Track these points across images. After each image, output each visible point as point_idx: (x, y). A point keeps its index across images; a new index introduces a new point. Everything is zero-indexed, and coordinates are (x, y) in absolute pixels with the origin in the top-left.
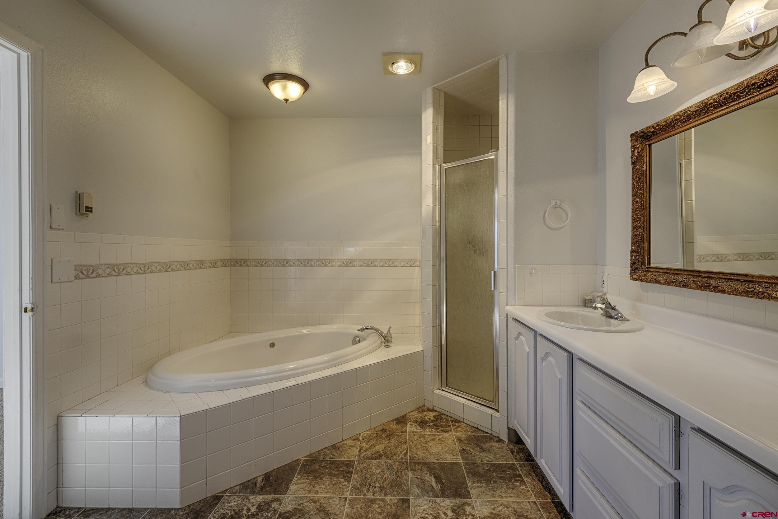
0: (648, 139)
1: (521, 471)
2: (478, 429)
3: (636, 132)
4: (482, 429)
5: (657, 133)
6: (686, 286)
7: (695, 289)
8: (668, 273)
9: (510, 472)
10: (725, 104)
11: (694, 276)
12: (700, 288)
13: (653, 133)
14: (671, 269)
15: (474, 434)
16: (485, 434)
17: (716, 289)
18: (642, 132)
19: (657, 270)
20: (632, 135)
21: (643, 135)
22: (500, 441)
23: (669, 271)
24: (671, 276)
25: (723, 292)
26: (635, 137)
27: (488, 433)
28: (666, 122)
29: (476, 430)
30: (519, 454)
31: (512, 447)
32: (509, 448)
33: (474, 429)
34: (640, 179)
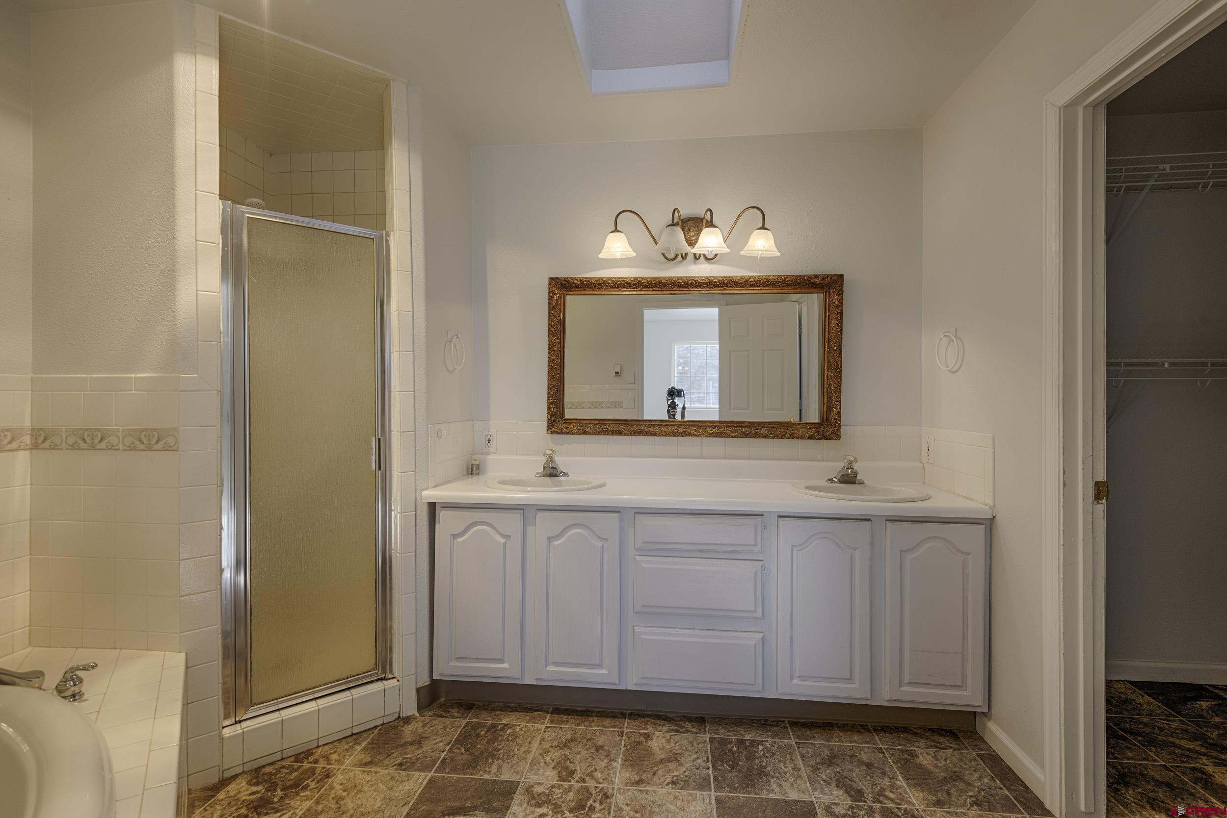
0: (567, 289)
1: (486, 720)
2: (355, 734)
3: (557, 278)
4: (362, 730)
5: (581, 287)
6: (620, 433)
7: (628, 435)
8: (592, 423)
9: (482, 731)
10: (652, 288)
11: (622, 424)
12: (634, 433)
13: (577, 286)
14: (595, 420)
15: (364, 744)
16: (376, 731)
17: (648, 434)
18: (565, 280)
19: (577, 421)
20: (551, 279)
21: (565, 284)
22: (407, 720)
23: (593, 422)
24: (597, 426)
25: (655, 434)
26: (554, 283)
27: (376, 727)
28: (596, 281)
29: (355, 737)
30: (449, 712)
31: (431, 713)
32: (431, 716)
33: (350, 739)
34: (557, 327)
